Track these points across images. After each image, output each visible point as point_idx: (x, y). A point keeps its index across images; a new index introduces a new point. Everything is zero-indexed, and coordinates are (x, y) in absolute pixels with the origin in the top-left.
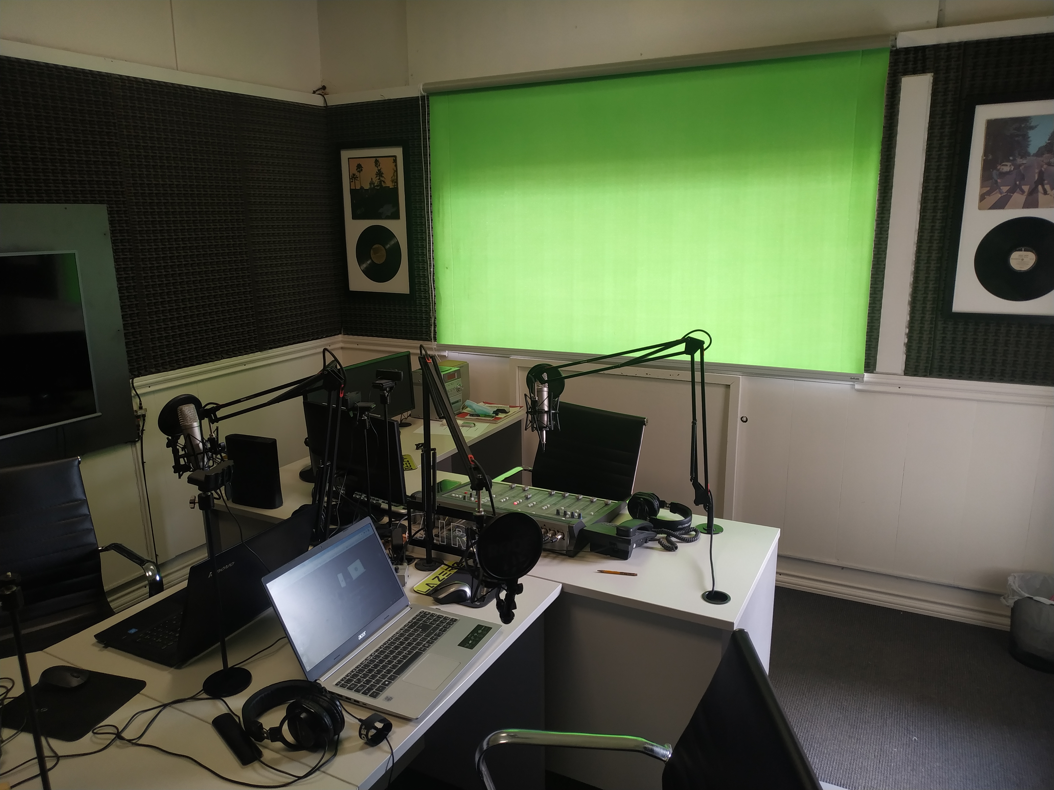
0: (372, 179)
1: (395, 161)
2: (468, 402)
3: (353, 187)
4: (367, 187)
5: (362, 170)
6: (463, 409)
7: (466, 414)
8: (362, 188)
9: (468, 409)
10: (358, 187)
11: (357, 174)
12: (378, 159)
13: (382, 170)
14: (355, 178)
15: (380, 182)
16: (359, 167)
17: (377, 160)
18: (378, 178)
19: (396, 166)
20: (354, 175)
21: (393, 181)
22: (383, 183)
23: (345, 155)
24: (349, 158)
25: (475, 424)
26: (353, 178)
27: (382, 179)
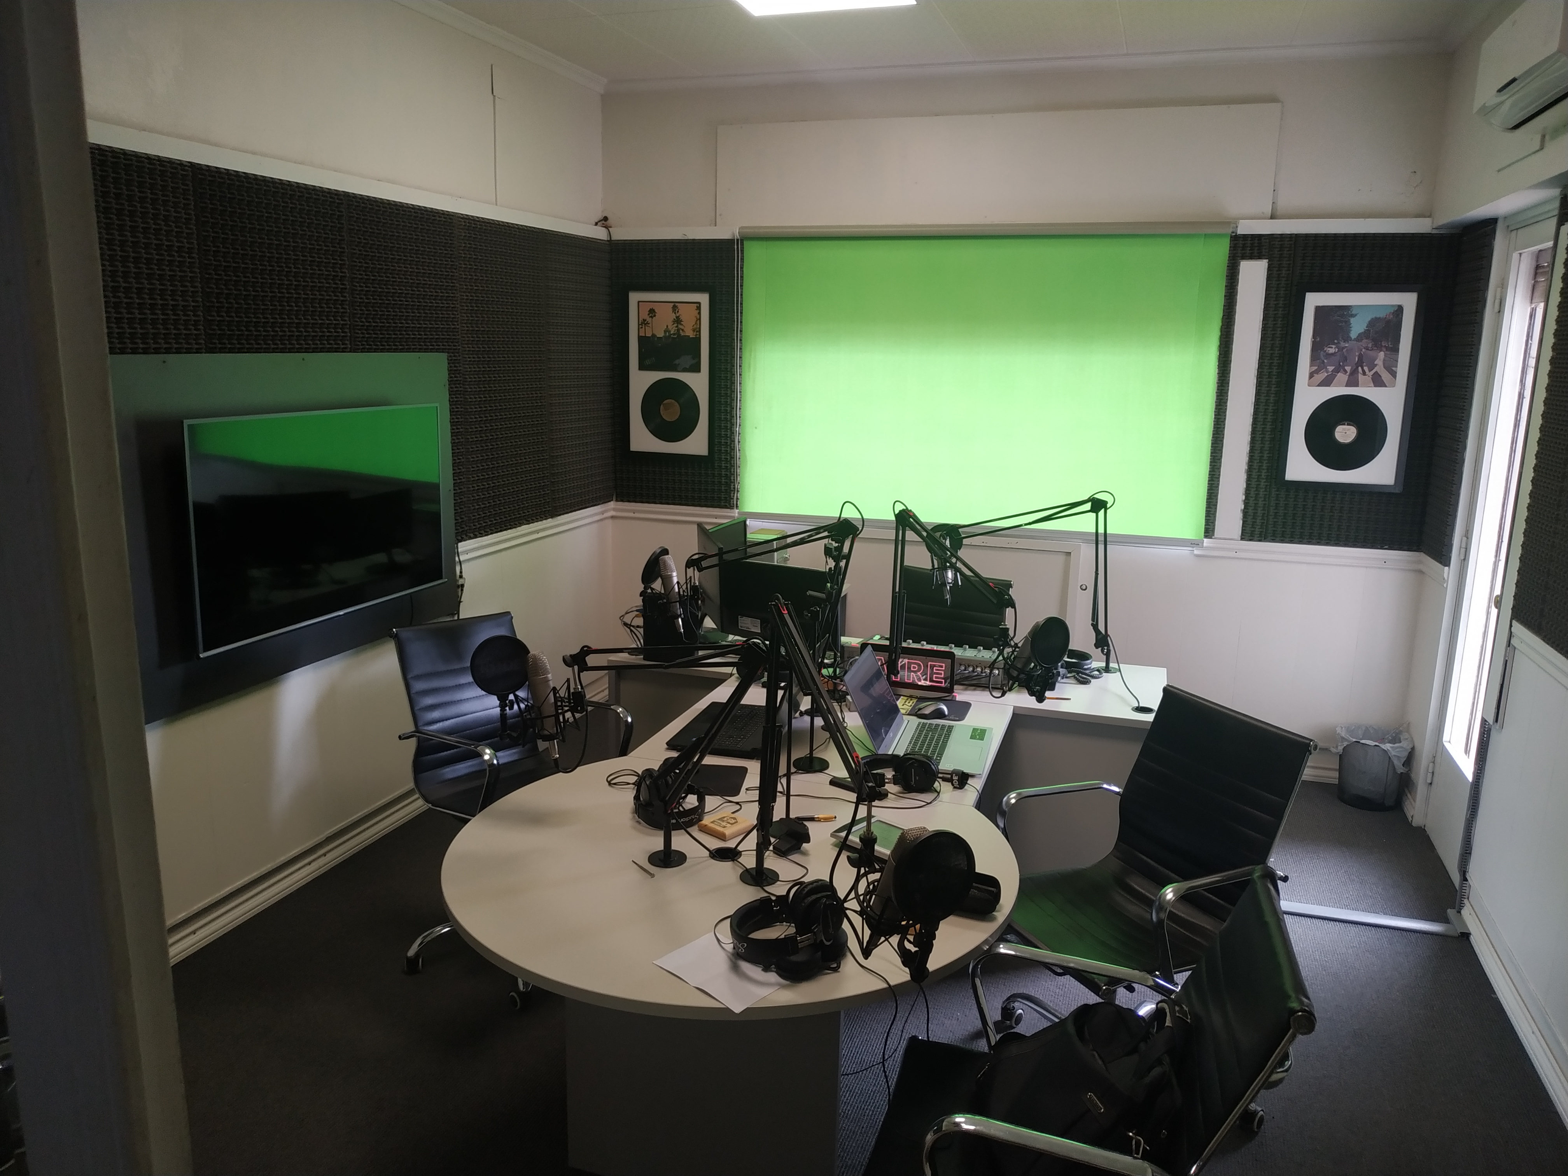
0: (667, 326)
1: (699, 308)
3: (642, 334)
4: (660, 334)
5: (655, 316)
8: (654, 335)
10: (649, 334)
11: (649, 320)
12: (677, 304)
13: (682, 318)
14: (645, 324)
15: (678, 330)
16: (652, 312)
17: (675, 306)
18: (675, 325)
19: (700, 313)
20: (644, 320)
21: (694, 331)
22: (681, 331)
23: (634, 298)
24: (639, 302)
26: (643, 323)
27: (680, 326)
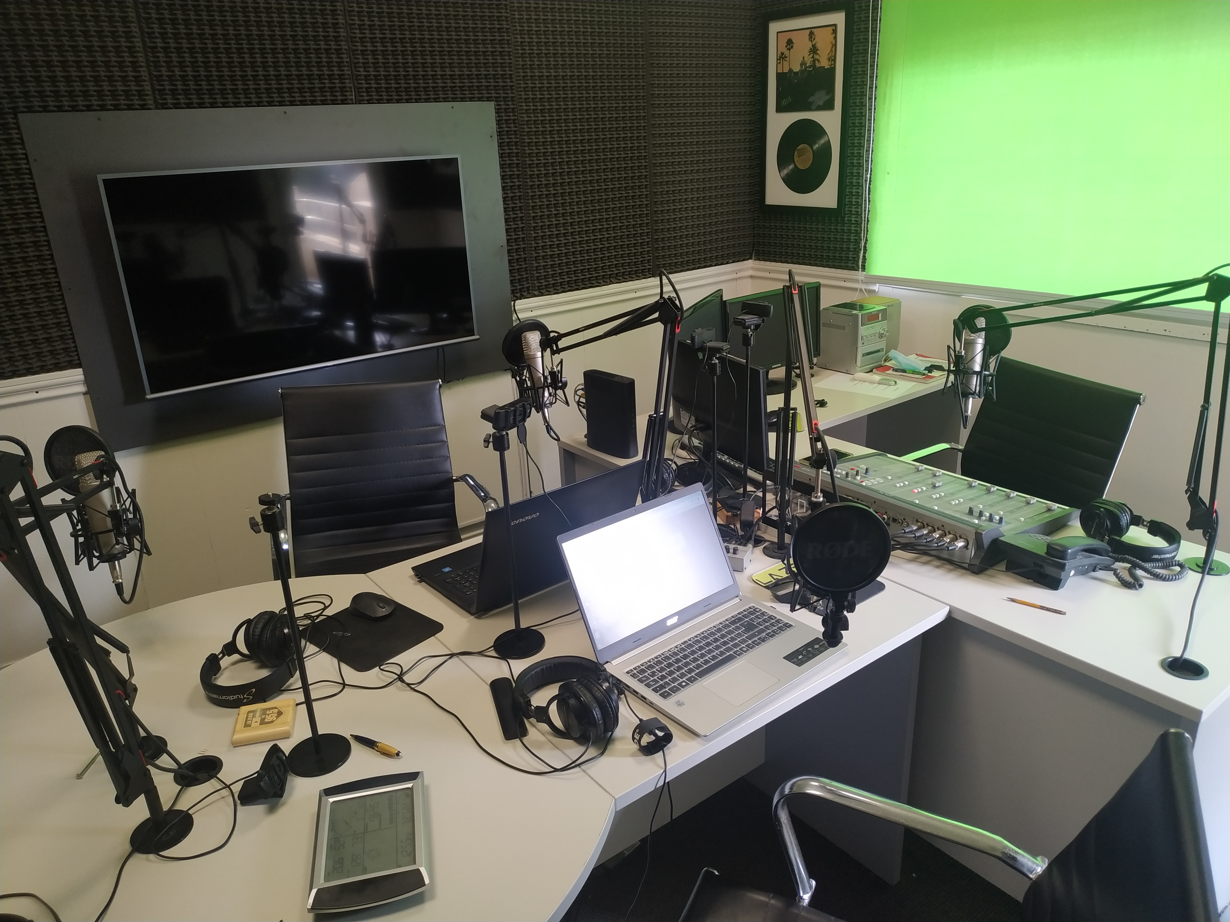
0: (804, 58)
1: (835, 32)
2: (893, 353)
3: (780, 71)
4: (797, 68)
5: (792, 47)
6: (885, 361)
7: (889, 368)
8: (791, 70)
9: (892, 362)
10: (786, 70)
11: (786, 53)
12: (813, 30)
13: (818, 46)
14: (783, 58)
15: (814, 61)
16: (790, 42)
17: (811, 32)
18: (811, 56)
19: (835, 38)
20: (782, 54)
21: (829, 60)
22: (817, 62)
23: (774, 27)
24: (778, 33)
25: (896, 382)
26: (781, 57)
27: (816, 57)
